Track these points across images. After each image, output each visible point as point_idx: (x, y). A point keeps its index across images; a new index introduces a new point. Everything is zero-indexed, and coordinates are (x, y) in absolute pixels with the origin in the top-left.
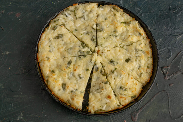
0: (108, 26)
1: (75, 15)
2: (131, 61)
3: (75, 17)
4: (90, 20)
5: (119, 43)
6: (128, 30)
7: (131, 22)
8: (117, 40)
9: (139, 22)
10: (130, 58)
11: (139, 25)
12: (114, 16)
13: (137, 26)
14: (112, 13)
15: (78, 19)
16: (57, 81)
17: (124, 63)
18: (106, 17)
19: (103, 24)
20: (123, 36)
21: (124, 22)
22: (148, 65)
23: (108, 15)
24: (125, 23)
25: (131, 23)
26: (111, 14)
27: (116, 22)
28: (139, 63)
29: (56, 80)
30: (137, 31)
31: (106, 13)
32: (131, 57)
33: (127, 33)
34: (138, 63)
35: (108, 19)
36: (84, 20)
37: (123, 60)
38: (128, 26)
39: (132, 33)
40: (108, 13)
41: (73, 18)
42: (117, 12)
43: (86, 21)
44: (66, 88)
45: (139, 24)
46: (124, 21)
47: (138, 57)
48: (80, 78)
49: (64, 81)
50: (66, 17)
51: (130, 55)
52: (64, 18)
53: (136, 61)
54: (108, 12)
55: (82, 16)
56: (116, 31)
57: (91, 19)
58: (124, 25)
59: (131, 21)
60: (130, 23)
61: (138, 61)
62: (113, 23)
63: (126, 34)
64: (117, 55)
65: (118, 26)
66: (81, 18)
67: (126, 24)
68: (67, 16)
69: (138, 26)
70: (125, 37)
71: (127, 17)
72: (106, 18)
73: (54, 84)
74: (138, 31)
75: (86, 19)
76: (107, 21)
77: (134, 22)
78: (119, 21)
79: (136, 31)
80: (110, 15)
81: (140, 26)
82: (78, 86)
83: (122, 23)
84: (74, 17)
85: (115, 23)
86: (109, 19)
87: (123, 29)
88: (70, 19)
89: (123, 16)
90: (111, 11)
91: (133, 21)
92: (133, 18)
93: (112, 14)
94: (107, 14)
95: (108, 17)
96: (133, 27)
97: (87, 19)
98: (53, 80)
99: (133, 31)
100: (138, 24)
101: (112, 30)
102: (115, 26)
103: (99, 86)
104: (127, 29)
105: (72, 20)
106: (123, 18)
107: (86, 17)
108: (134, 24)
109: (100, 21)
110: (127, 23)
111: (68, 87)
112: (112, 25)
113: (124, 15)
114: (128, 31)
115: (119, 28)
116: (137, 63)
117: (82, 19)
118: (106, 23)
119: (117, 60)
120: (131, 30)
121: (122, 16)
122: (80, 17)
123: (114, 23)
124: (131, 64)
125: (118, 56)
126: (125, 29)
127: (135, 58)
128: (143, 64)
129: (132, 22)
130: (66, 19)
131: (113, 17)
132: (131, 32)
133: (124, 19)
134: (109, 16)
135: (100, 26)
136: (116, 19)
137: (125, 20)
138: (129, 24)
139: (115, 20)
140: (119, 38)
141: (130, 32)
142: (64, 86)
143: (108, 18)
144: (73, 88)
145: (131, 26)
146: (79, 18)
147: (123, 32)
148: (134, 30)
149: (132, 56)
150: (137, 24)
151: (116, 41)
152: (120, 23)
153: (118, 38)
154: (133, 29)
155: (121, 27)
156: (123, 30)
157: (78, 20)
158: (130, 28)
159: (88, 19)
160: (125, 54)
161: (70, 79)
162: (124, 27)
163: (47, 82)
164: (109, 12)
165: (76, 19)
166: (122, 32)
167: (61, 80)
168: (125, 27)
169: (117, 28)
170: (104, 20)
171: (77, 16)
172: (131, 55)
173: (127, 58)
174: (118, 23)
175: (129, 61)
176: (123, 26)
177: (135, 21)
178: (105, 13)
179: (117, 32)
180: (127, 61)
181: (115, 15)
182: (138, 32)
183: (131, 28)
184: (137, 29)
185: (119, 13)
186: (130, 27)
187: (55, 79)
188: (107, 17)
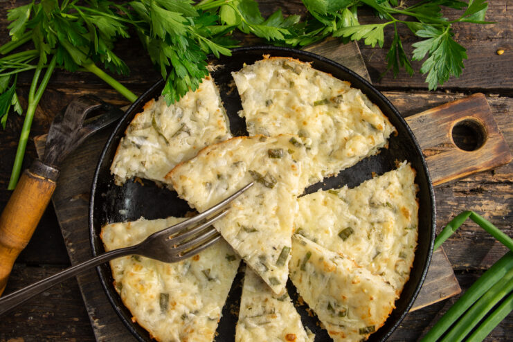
0: (280, 124)
1: (160, 135)
2: (356, 235)
3: (162, 140)
4: (205, 129)
5: (321, 167)
6: (338, 122)
7: (341, 96)
8: (315, 159)
9: (363, 92)
10: (353, 227)
11: (367, 101)
12: (290, 87)
13: (361, 105)
14: (282, 80)
15: (171, 143)
16: (145, 287)
17: (334, 242)
18: (268, 95)
19: (265, 121)
20: (329, 145)
21: (320, 99)
22: (403, 250)
23: (272, 90)
24: (326, 101)
25: (341, 101)
26: (279, 85)
27: (299, 105)
28: (378, 242)
29: (142, 285)
30: (363, 120)
31: (266, 84)
32: (355, 224)
33: (337, 132)
34: (374, 243)
35: (275, 101)
36: (189, 137)
37: (333, 233)
38: (335, 109)
39: (352, 129)
40: (271, 83)
41: (157, 146)
42: (296, 75)
43: (195, 138)
44: (170, 306)
45: (366, 98)
46: (323, 97)
47: (376, 226)
48: (210, 279)
49: (165, 286)
50: (137, 152)
51: (355, 218)
52: (134, 156)
53: (369, 238)
54: (269, 81)
55: (179, 127)
56: (305, 134)
57: (207, 124)
58: (324, 108)
59: (342, 93)
60: (340, 98)
61: (376, 236)
62: (292, 110)
63: (333, 135)
64: (318, 217)
65: (309, 118)
66: (179, 136)
67: (329, 106)
68: (139, 147)
69: (363, 103)
70: (333, 146)
71: (328, 83)
72: (268, 99)
73: (137, 294)
74: (368, 121)
75: (193, 131)
76: (272, 107)
77: (349, 94)
78: (306, 102)
79: (361, 122)
80: (276, 88)
81: (370, 104)
82: (202, 301)
83: (316, 104)
84: (159, 142)
85: (297, 110)
86: (279, 100)
87: (323, 122)
88: (150, 151)
89: (316, 83)
90: (277, 76)
91: (347, 91)
92: (344, 82)
93: (282, 84)
94: (269, 86)
95: (273, 94)
96: (351, 110)
97: (196, 128)
98: (136, 285)
99: (351, 121)
100: (363, 99)
101: (292, 131)
102: (298, 118)
103: (264, 307)
104: (333, 119)
105: (157, 153)
106: (316, 87)
107: (190, 125)
108: (351, 100)
109: (254, 113)
110: (332, 101)
111: (175, 304)
112: (289, 116)
113: (318, 77)
114: (337, 124)
115: (310, 122)
116: (371, 243)
117: (184, 135)
118: (271, 115)
119: (316, 231)
120: (346, 120)
121: (313, 82)
122: (177, 134)
123: (294, 111)
124: (353, 245)
125: (320, 218)
126: (329, 121)
127: (367, 226)
128: (388, 247)
129: (344, 96)
130: (140, 156)
131: (286, 91)
132: (348, 125)
133: (321, 90)
134: (275, 90)
135: (258, 128)
136: (298, 95)
137: (324, 93)
138: (338, 103)
139: (296, 101)
140: (319, 153)
141: (344, 126)
142: (164, 300)
143: (274, 98)
144: (188, 307)
145: (344, 107)
146: (173, 136)
147: (326, 131)
148: (354, 119)
149: (359, 222)
150: (361, 100)
151: (312, 164)
152: (311, 105)
153: (314, 152)
154: (351, 117)
155: (317, 117)
156: (323, 126)
157: (174, 145)
158: (342, 115)
159: (199, 128)
160: (341, 213)
161: (180, 282)
162: (325, 116)
163: (118, 288)
164: (272, 80)
165: (167, 143)
166: (323, 130)
167: (156, 284)
168: (328, 114)
169: (305, 123)
170: (263, 108)
171: (166, 135)
172: (358, 217)
173: (346, 225)
174: (305, 106)
175: (348, 236)
176: (320, 113)
177: (354, 90)
178: (261, 84)
179: (309, 134)
180: (345, 234)
181: (292, 84)
182: (366, 123)
183: (346, 114)
184: (364, 113)
185: (303, 75)
186: (341, 112)
187: (140, 280)
188: (269, 97)
